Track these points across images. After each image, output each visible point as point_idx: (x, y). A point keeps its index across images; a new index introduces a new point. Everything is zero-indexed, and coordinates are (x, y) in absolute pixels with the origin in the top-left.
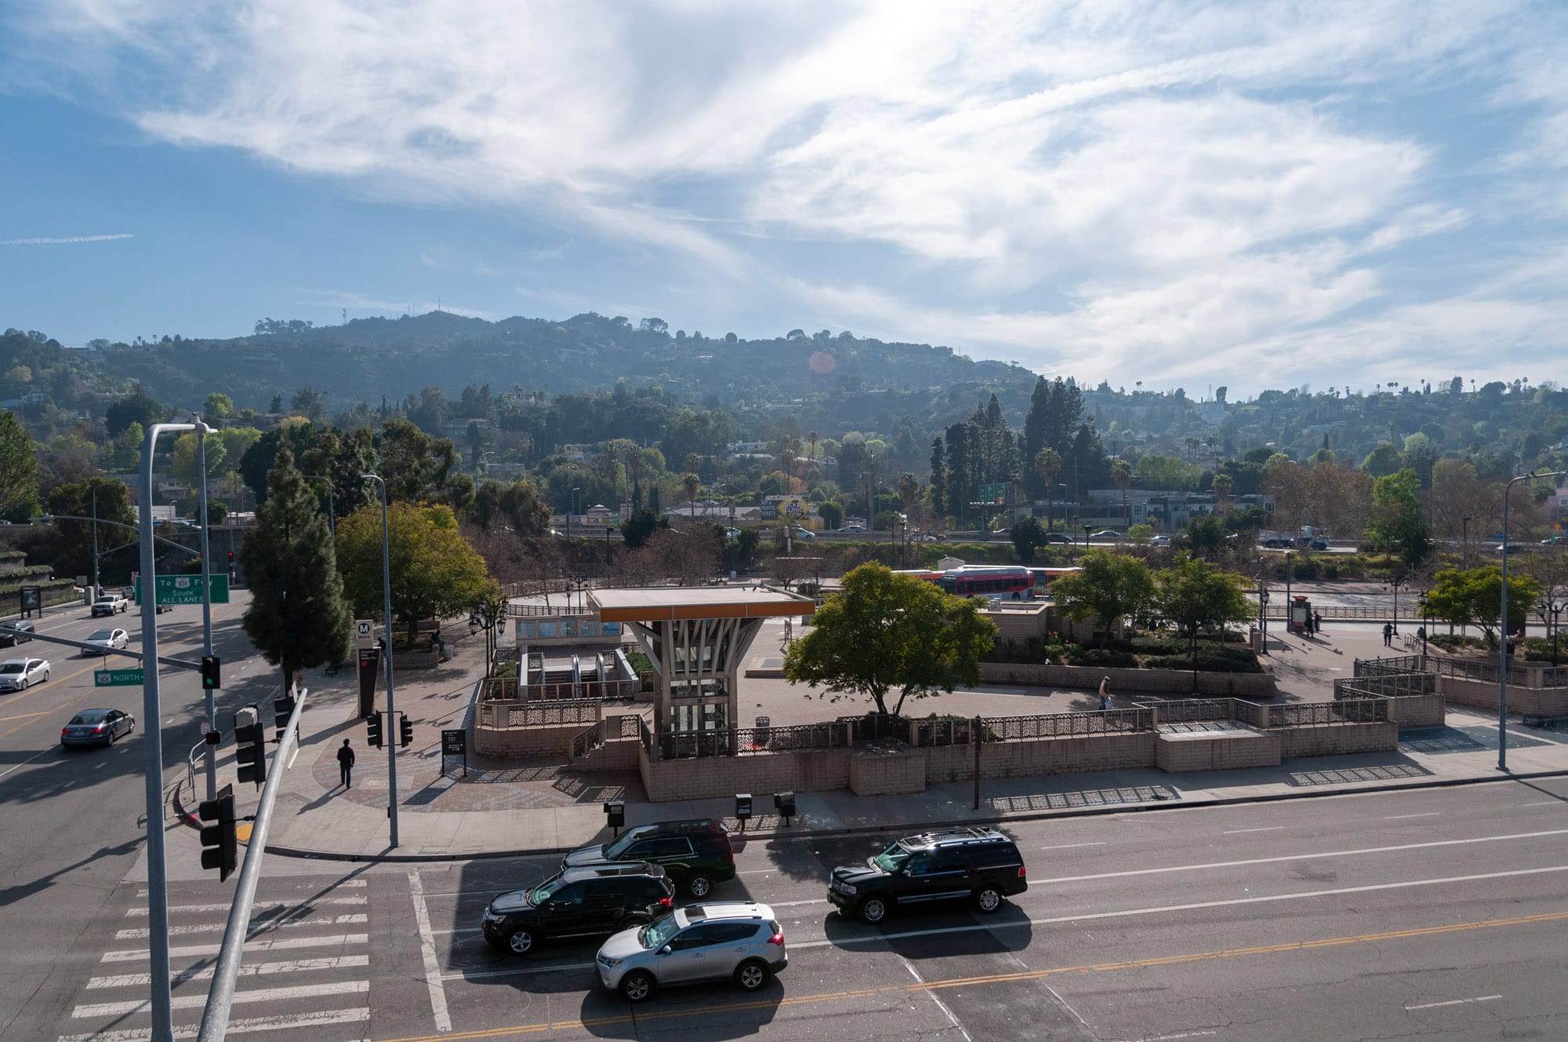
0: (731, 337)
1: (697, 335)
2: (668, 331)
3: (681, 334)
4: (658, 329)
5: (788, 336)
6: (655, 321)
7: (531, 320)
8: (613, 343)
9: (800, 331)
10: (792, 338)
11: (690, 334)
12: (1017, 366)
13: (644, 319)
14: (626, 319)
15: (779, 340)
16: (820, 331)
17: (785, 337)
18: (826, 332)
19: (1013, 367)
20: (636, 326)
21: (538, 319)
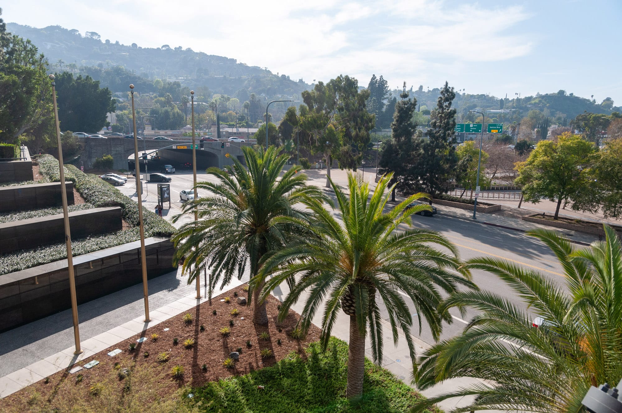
0: (134, 45)
1: (117, 42)
2: (101, 39)
3: (108, 41)
4: (95, 37)
5: (162, 47)
6: (93, 34)
7: (22, 26)
8: (73, 42)
9: (168, 46)
10: (164, 49)
11: (113, 42)
12: (267, 69)
13: (87, 32)
14: (78, 31)
15: (158, 49)
16: (178, 47)
17: (161, 48)
18: (180, 47)
19: (266, 70)
20: (83, 35)
21: (26, 25)
